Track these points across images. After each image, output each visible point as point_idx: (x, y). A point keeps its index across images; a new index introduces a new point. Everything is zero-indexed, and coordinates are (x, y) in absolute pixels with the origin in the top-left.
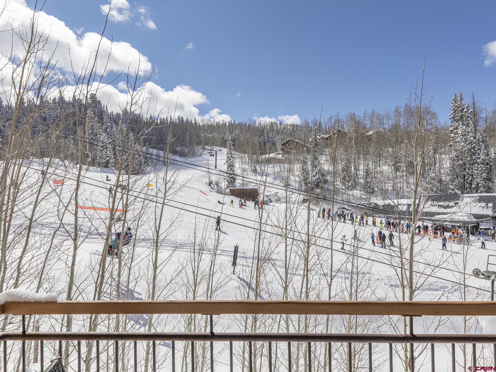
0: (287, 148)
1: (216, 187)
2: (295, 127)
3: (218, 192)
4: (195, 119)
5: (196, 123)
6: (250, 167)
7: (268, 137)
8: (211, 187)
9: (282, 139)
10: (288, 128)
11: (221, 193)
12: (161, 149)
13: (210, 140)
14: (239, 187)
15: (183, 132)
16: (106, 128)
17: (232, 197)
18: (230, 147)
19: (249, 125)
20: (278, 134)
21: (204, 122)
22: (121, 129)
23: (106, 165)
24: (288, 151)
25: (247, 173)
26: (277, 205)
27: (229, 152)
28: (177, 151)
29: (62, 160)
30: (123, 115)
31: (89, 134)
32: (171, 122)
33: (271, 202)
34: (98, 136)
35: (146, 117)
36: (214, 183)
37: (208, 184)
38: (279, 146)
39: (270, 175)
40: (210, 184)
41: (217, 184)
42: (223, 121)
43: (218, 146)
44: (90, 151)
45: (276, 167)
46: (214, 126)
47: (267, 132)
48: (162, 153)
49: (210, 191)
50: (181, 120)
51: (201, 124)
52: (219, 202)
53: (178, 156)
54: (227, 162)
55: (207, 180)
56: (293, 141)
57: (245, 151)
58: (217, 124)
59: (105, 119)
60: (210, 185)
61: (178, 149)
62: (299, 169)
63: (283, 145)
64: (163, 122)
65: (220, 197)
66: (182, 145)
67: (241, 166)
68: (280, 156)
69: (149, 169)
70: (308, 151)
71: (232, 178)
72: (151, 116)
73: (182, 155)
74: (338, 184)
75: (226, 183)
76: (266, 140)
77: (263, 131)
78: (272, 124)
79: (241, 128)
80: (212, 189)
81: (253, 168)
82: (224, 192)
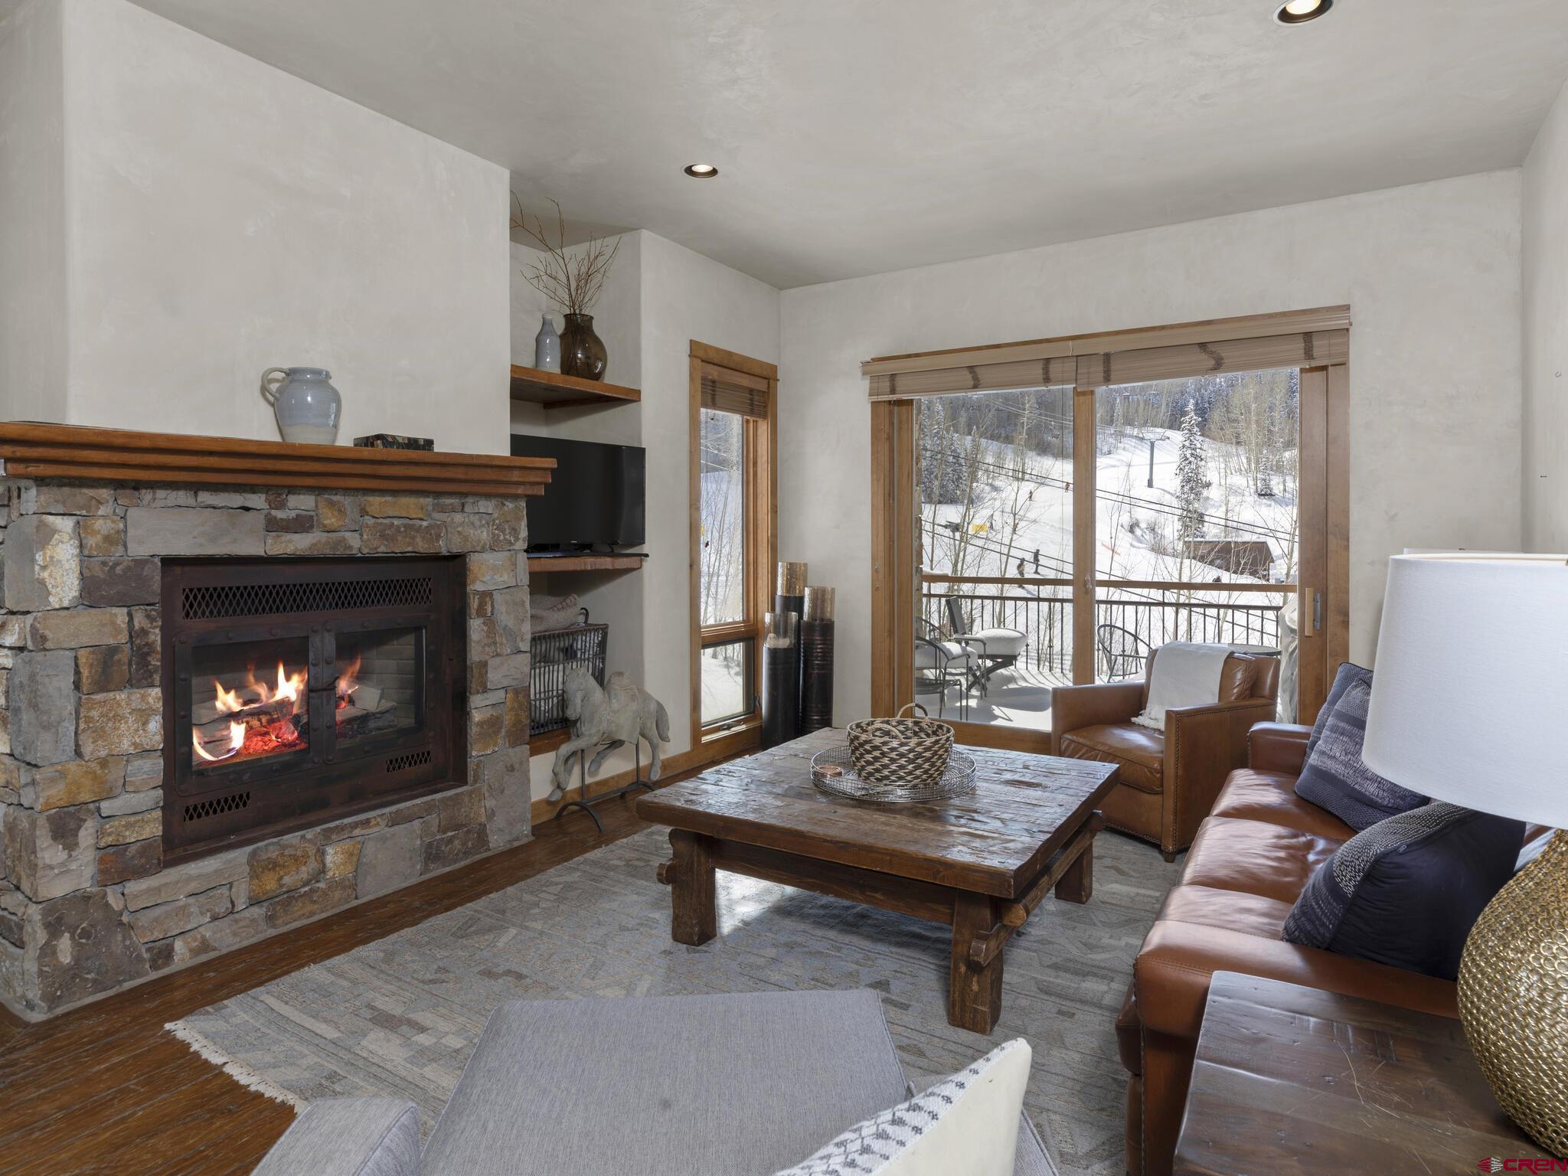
1: (1148, 536)
3: (1153, 550)
6: (1251, 483)
8: (1136, 536)
11: (1162, 552)
12: (1009, 439)
13: (1137, 411)
14: (1215, 536)
18: (1190, 430)
25: (1239, 499)
27: (1187, 443)
36: (1143, 525)
37: (1126, 527)
40: (1133, 528)
41: (1152, 529)
43: (1161, 427)
48: (1009, 449)
49: (1133, 546)
54: (1181, 469)
55: (1124, 518)
57: (1237, 437)
60: (1131, 530)
67: (1223, 482)
71: (1195, 512)
75: (1176, 526)
80: (1140, 542)
81: (1259, 485)
82: (1170, 550)
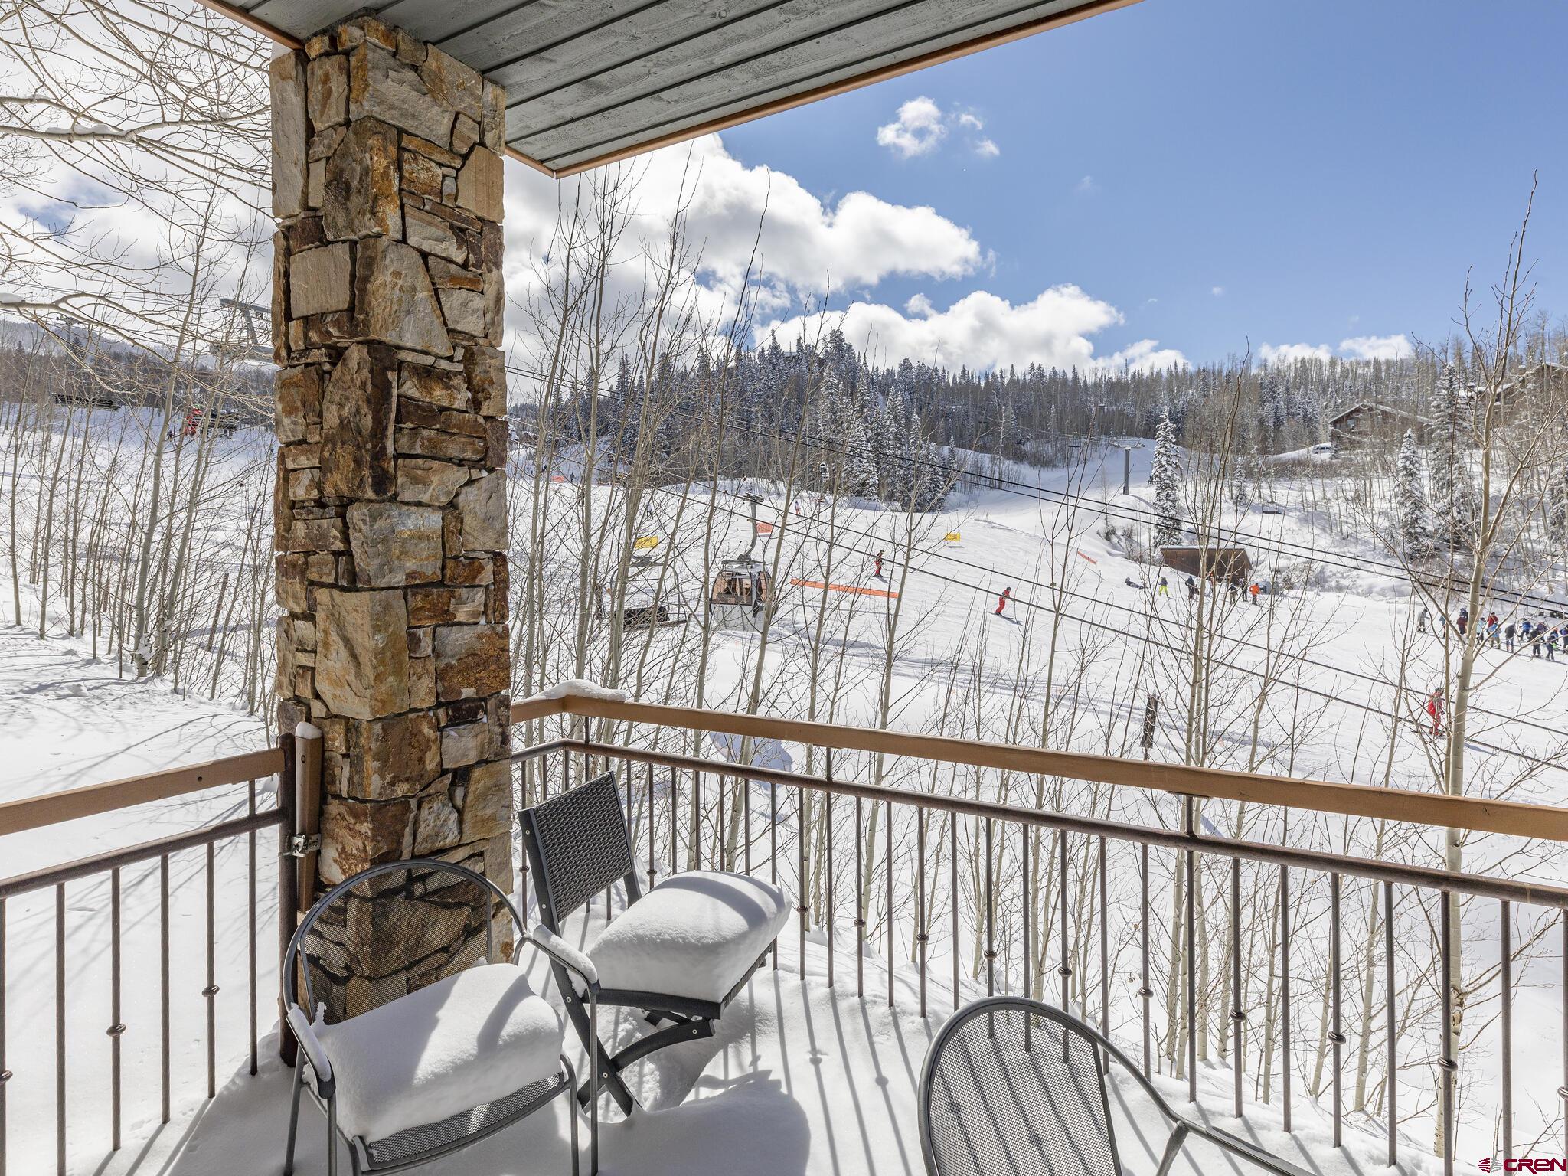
0: (1349, 431)
1: (1123, 543)
2: (1383, 368)
3: (1129, 557)
4: (1075, 369)
5: (1076, 379)
7: (1289, 403)
8: (1112, 543)
9: (1336, 406)
10: (1360, 371)
11: (1139, 559)
12: (984, 448)
13: (1112, 421)
14: (1188, 544)
15: (1041, 405)
16: (862, 407)
17: (1167, 572)
18: (1165, 438)
19: (1229, 374)
20: (1324, 392)
21: (1099, 375)
22: (894, 407)
23: (860, 491)
24: (1351, 441)
26: (1310, 595)
27: (1162, 451)
28: (1026, 453)
29: (773, 482)
30: (901, 374)
31: (826, 424)
32: (1011, 381)
33: (1291, 587)
34: (845, 425)
35: (952, 375)
36: (1119, 533)
37: (1103, 535)
38: (1324, 429)
39: (1291, 510)
40: (1109, 535)
41: (1128, 536)
42: (1152, 368)
43: (1136, 436)
44: (827, 461)
45: (1308, 487)
46: (1127, 384)
47: (1287, 389)
48: (986, 459)
49: (1110, 554)
50: (1038, 373)
51: (1091, 380)
52: (1129, 583)
53: (1027, 466)
54: (1156, 477)
55: (1101, 525)
56: (1371, 409)
57: (1211, 445)
58: (1134, 377)
59: (861, 387)
60: (1108, 538)
61: (1028, 447)
62: (1387, 494)
63: (1335, 424)
64: (993, 382)
65: (1133, 570)
66: (1038, 437)
67: (1198, 488)
68: (1326, 456)
69: (954, 497)
70: (1423, 438)
71: (1171, 519)
72: (964, 371)
73: (1039, 461)
74: (1534, 536)
75: (1154, 533)
76: (1283, 412)
77: (1273, 386)
78: (1304, 366)
79: (1206, 384)
80: (1115, 548)
81: (1236, 492)
82: (1147, 558)
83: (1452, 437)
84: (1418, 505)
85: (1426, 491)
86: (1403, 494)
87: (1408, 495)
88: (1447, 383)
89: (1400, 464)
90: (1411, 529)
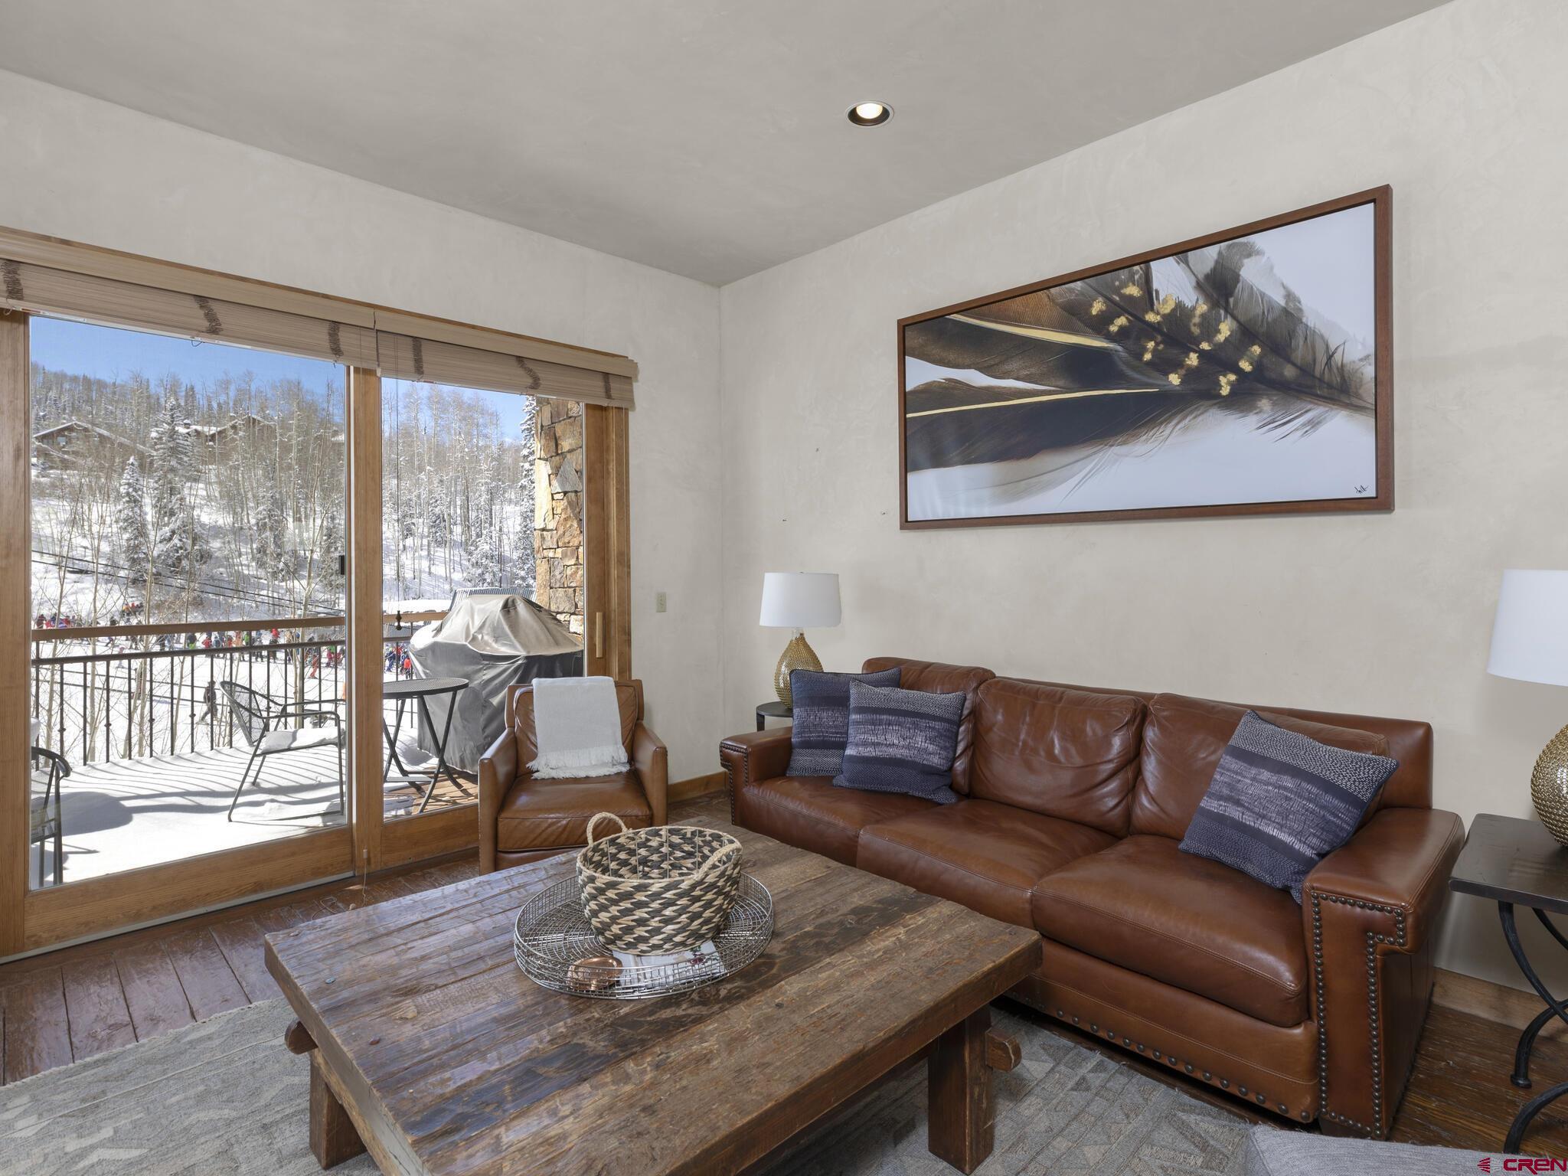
0: (59, 449)
2: (94, 386)
10: (67, 384)
24: (63, 461)
56: (85, 429)
62: (108, 519)
63: (42, 438)
70: (145, 466)
74: (244, 562)
83: (172, 470)
84: (141, 532)
85: (149, 518)
86: (125, 520)
87: (130, 521)
88: (168, 418)
89: (123, 490)
90: (135, 554)
